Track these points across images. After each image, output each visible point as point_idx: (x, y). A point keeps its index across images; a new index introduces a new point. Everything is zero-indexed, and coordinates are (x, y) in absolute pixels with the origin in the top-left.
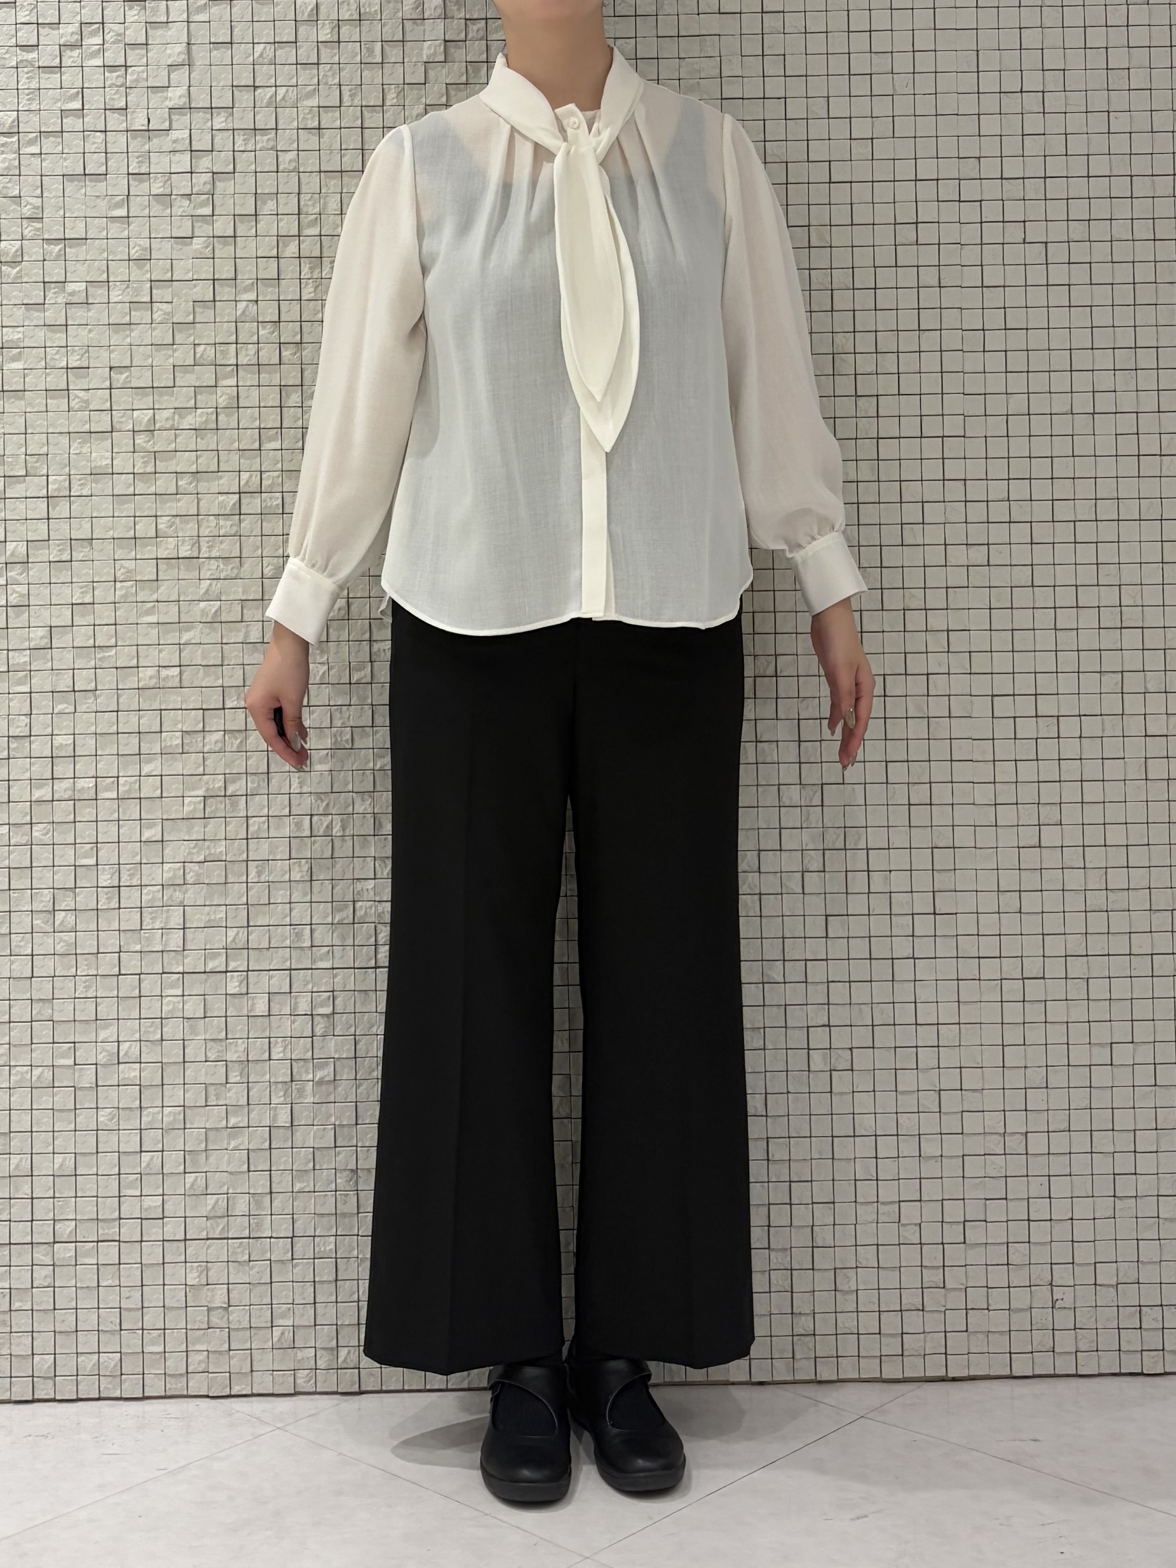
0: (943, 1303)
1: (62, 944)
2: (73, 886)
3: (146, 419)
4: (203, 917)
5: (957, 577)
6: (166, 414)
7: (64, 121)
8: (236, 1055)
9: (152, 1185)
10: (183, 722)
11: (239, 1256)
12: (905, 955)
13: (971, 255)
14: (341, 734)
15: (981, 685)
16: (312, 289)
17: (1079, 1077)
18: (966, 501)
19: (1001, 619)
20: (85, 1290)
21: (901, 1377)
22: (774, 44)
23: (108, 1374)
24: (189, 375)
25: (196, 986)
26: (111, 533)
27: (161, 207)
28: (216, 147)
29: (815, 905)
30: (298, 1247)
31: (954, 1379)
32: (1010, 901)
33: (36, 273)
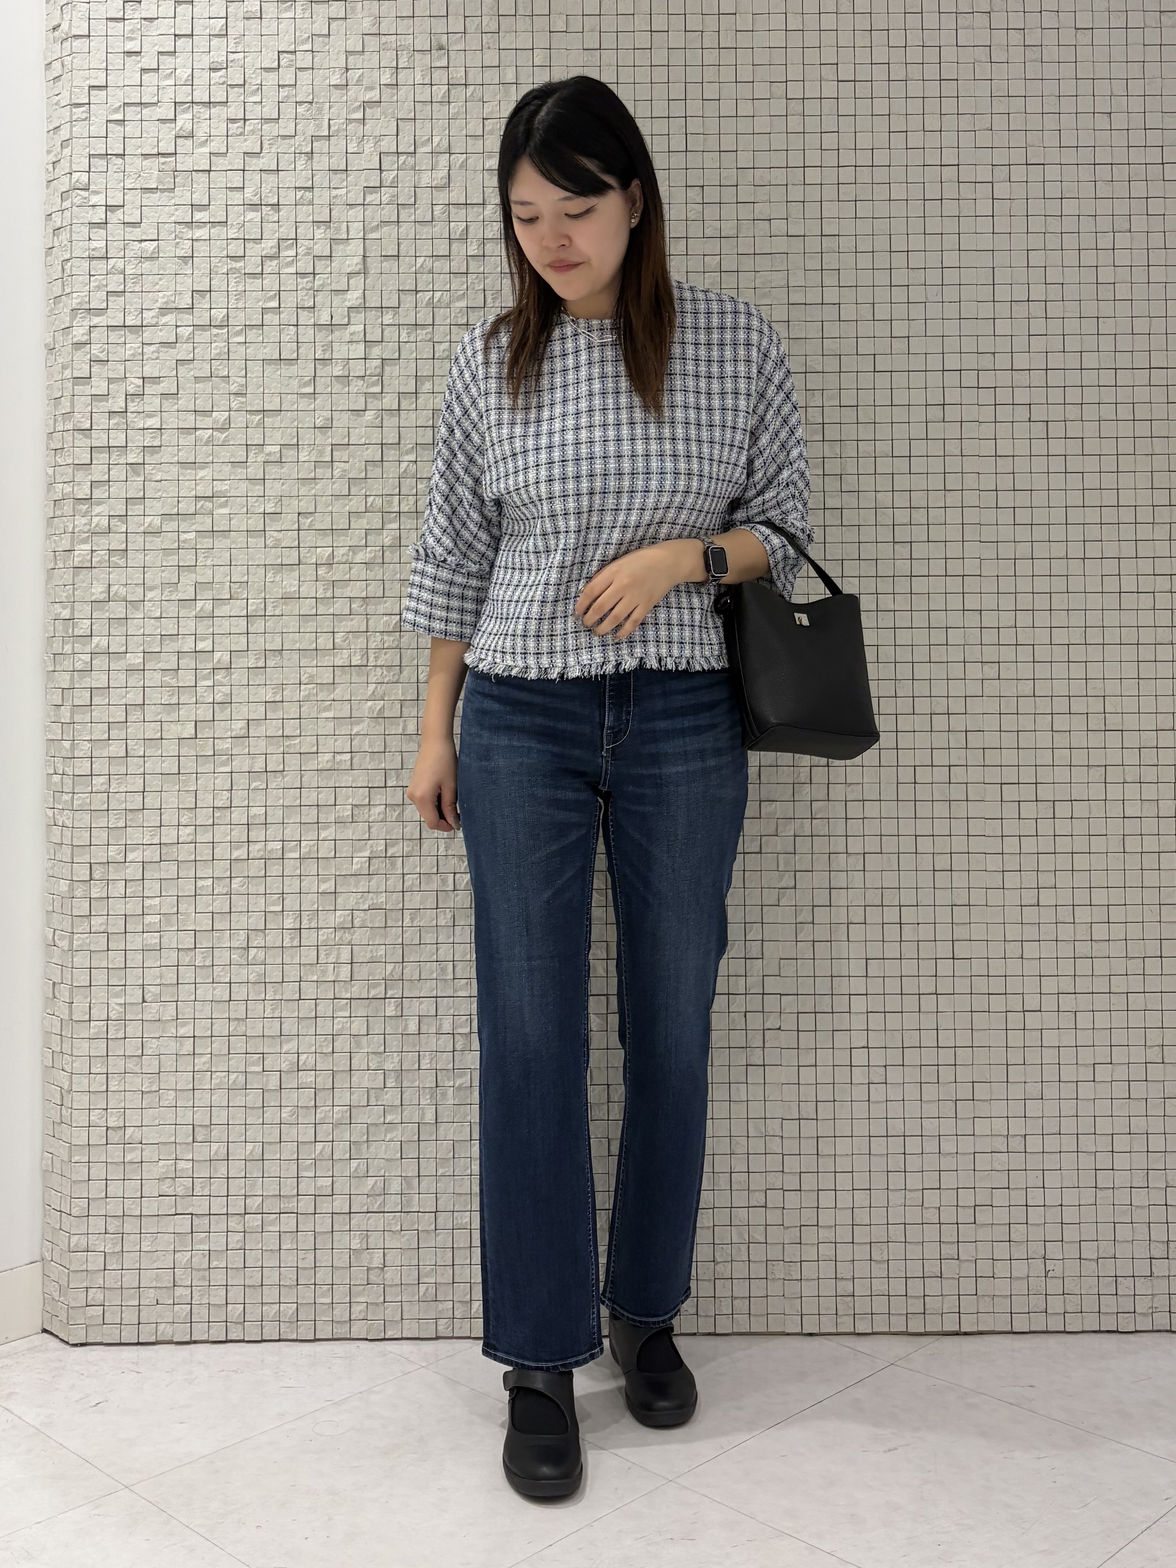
0: (957, 1272)
1: (254, 974)
2: (263, 928)
3: (327, 554)
4: (367, 954)
5: (974, 688)
6: (343, 551)
7: (265, 316)
8: (392, 1065)
9: (324, 1168)
10: (353, 798)
11: (393, 1226)
12: (930, 991)
13: (987, 430)
15: (993, 775)
17: (1068, 1090)
18: (981, 628)
19: (1009, 723)
20: (269, 1253)
21: (923, 1331)
22: (830, 261)
23: (287, 1320)
24: (360, 520)
25: (360, 1009)
26: (297, 646)
27: (341, 386)
28: (385, 340)
29: (857, 950)
30: (439, 1220)
31: (966, 1334)
32: (1013, 949)
33: (241, 438)
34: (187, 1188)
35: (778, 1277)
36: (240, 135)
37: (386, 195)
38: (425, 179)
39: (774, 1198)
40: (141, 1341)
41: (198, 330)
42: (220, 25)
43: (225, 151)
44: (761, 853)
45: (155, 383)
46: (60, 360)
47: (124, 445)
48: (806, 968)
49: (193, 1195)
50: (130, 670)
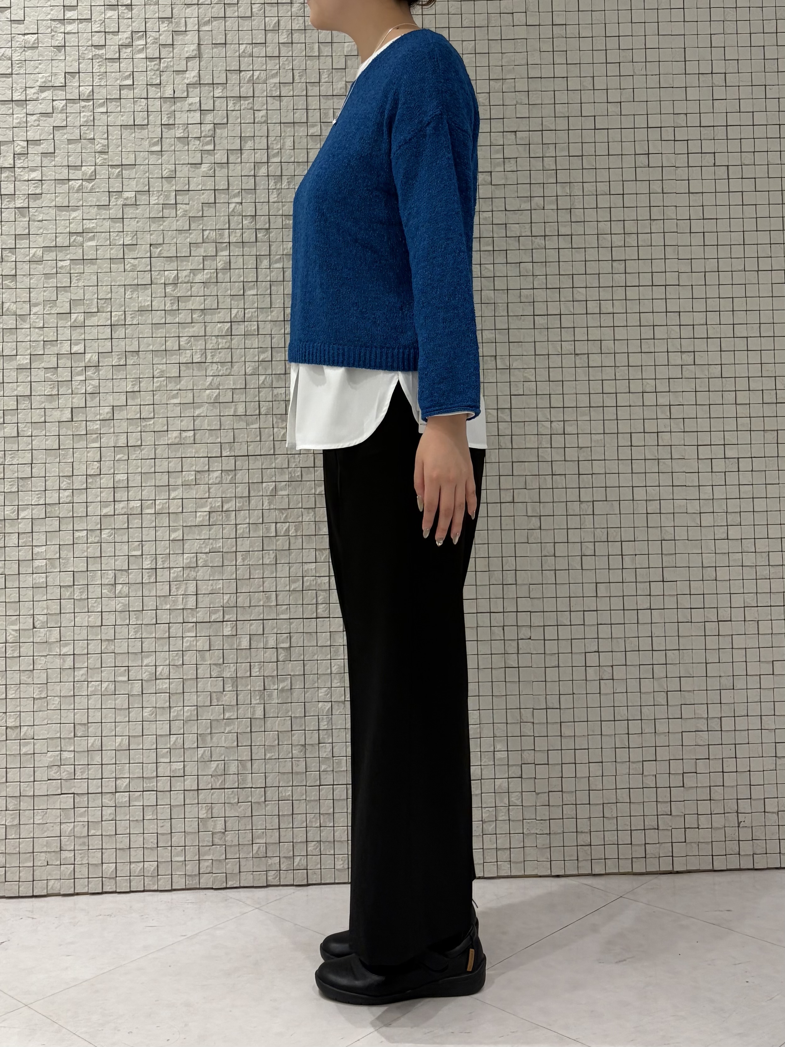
0: (670, 824)
1: (120, 605)
2: (127, 568)
3: (173, 276)
4: (209, 587)
5: (676, 372)
6: (185, 273)
7: (122, 92)
8: (230, 673)
9: (177, 755)
10: (196, 465)
11: (232, 799)
12: (645, 607)
13: (682, 173)
14: (294, 472)
15: (691, 439)
16: (276, 196)
17: (753, 682)
18: (680, 325)
19: (702, 398)
20: (135, 822)
21: (645, 871)
22: (560, 44)
23: (149, 875)
24: (199, 249)
25: (204, 630)
26: (151, 348)
27: (182, 145)
28: (216, 108)
29: (589, 577)
30: (268, 794)
31: (678, 872)
32: (709, 573)
33: (104, 187)
34: (70, 773)
35: (532, 832)
39: (528, 771)
40: (35, 894)
41: (70, 103)
44: (514, 502)
45: (37, 145)
47: (13, 193)
48: (550, 591)
49: (75, 779)
50: (20, 369)
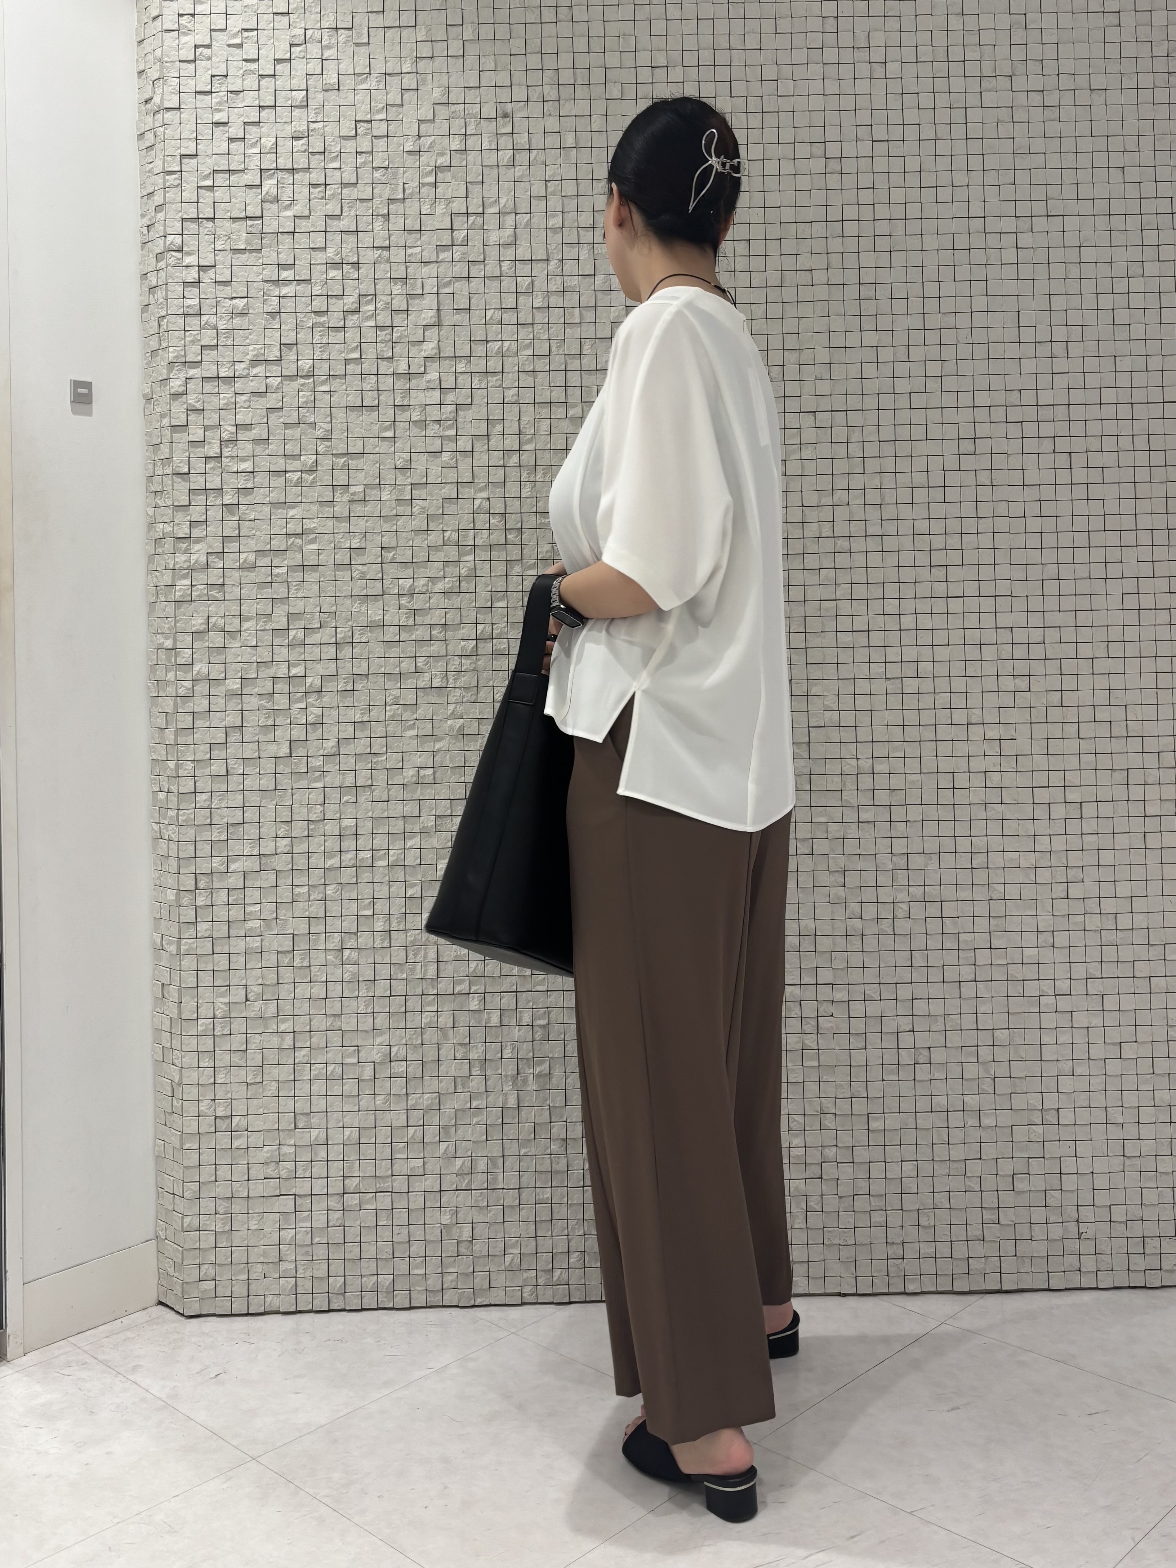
0: (998, 1235)
1: (348, 974)
2: (356, 931)
3: (409, 585)
5: (1006, 700)
6: (422, 582)
7: (347, 367)
8: (477, 1055)
9: (416, 1151)
11: (480, 1203)
12: (969, 978)
13: (1016, 462)
15: (1024, 780)
16: (530, 490)
17: (1097, 1067)
18: (1012, 644)
19: (1039, 731)
20: (367, 1229)
21: (967, 1289)
22: (869, 307)
23: (384, 1290)
24: (439, 553)
25: (447, 1004)
26: (383, 669)
27: (418, 430)
28: (458, 386)
29: (902, 942)
30: (523, 1196)
31: (1007, 1292)
32: (1045, 939)
33: (327, 479)
34: (291, 1171)
35: (835, 1242)
36: (322, 198)
37: (458, 252)
38: (493, 238)
39: (830, 1170)
40: (250, 1312)
41: (286, 380)
42: (301, 96)
43: (308, 214)
44: (813, 854)
45: (248, 430)
46: (158, 409)
47: (220, 487)
48: (856, 959)
49: (296, 1178)
50: (229, 695)
